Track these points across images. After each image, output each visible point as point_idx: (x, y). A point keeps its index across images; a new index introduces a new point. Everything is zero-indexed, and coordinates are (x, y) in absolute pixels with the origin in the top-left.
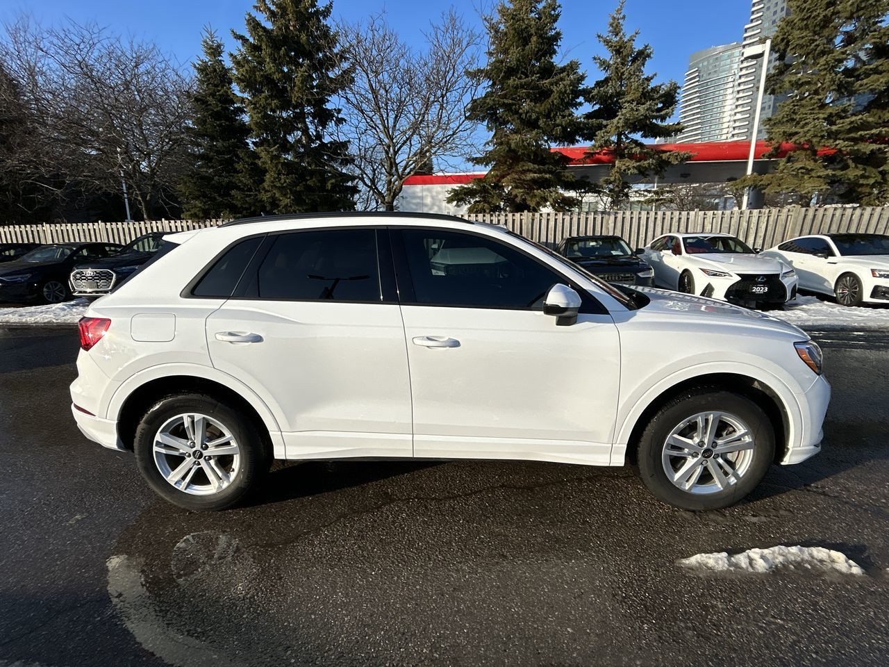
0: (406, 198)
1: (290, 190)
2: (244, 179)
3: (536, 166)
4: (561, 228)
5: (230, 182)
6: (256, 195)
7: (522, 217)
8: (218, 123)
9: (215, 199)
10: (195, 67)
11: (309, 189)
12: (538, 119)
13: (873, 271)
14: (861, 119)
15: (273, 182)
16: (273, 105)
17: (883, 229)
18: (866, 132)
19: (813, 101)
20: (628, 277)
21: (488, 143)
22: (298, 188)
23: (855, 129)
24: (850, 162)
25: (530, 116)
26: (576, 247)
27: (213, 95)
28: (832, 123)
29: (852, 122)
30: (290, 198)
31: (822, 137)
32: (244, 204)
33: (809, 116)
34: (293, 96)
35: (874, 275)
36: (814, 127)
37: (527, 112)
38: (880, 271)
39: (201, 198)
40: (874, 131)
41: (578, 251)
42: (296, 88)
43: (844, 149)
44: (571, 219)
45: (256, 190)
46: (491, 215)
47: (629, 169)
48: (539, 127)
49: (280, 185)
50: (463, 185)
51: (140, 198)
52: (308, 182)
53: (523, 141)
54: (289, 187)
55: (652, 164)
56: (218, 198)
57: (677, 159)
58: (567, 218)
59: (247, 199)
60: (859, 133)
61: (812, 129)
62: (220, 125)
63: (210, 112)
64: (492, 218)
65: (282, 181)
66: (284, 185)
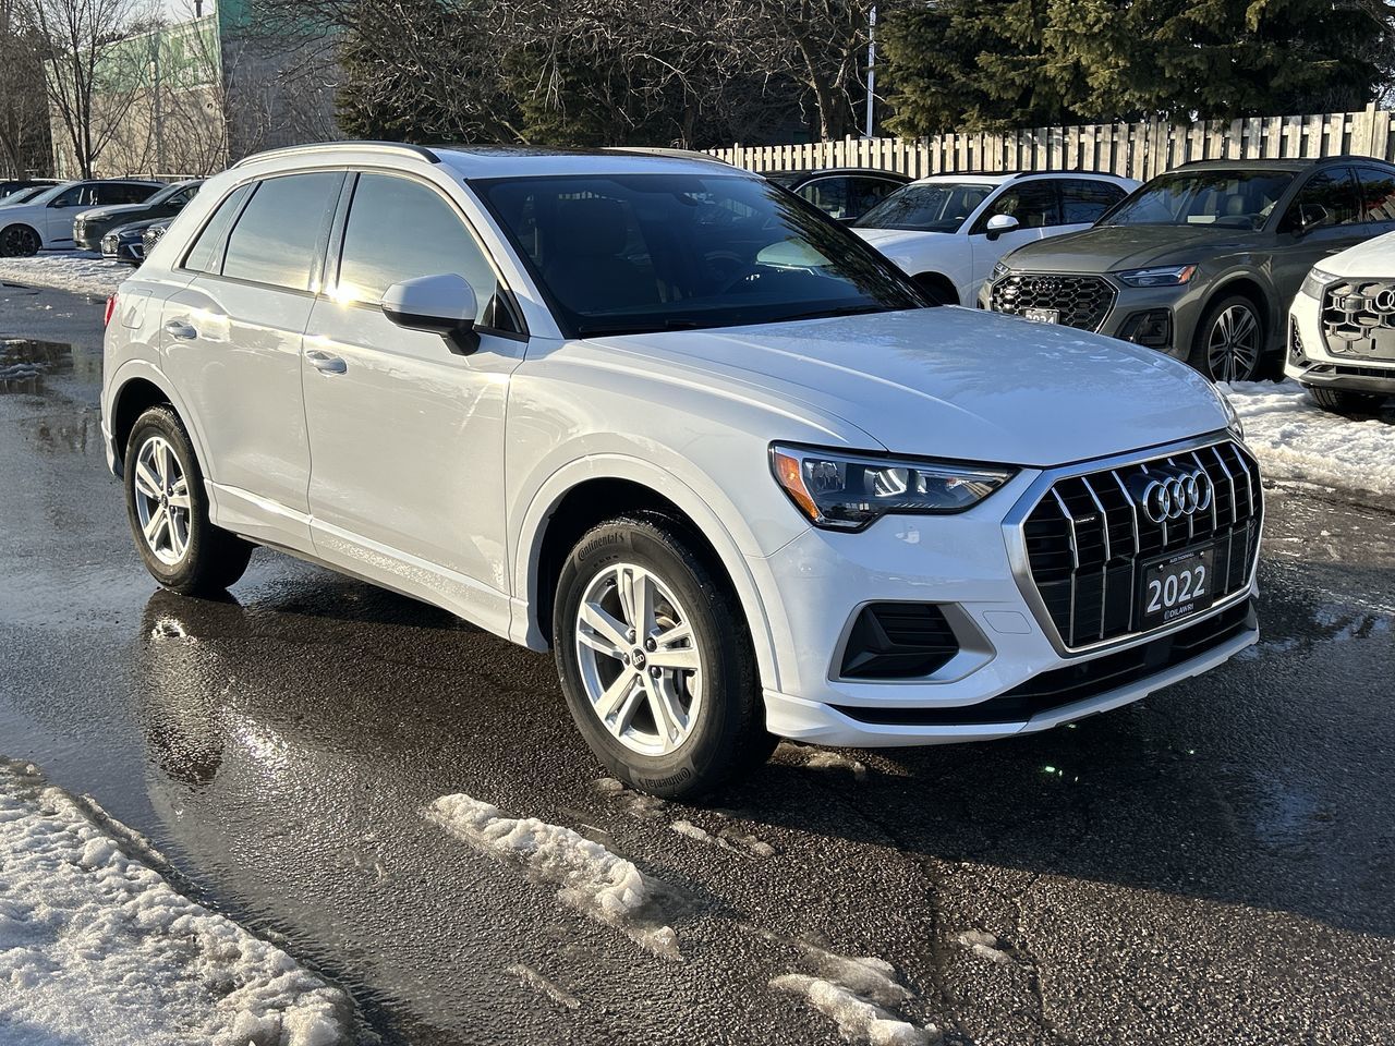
1: (1116, 42)
5: (986, 29)
9: (951, 79)
15: (1067, 23)
39: (917, 79)
49: (1085, 30)
54: (1111, 34)
65: (1091, 18)
66: (1096, 29)
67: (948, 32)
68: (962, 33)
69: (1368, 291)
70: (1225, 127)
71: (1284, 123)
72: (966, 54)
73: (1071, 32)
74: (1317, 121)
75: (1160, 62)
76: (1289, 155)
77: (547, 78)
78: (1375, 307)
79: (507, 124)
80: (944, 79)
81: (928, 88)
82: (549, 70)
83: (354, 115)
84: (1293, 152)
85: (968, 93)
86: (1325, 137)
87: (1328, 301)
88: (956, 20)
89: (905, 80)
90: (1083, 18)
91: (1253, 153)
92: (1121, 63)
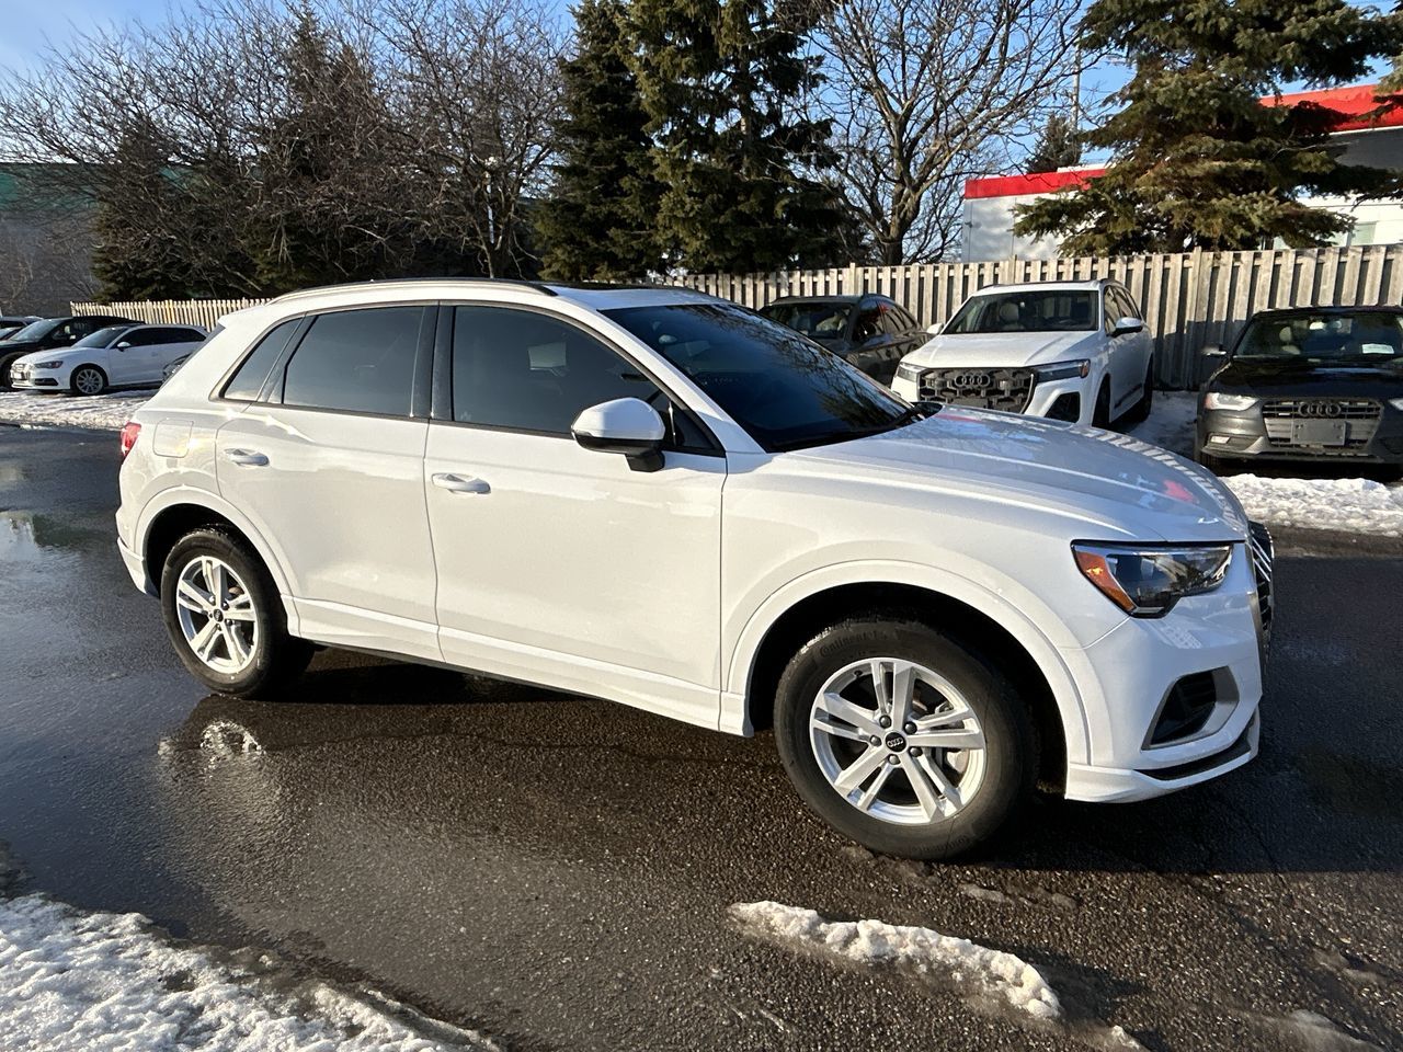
0: (978, 225)
1: (702, 224)
2: (630, 207)
3: (1221, 144)
4: (1288, 288)
5: (611, 213)
6: (650, 235)
7: (1187, 263)
8: (598, 107)
9: (588, 245)
10: (574, 13)
11: (743, 220)
12: (1232, 32)
15: (672, 210)
16: (684, 66)
20: (1362, 409)
21: (1110, 99)
22: (722, 220)
25: (1216, 26)
26: (1286, 333)
27: (597, 58)
30: (702, 238)
32: (628, 252)
34: (721, 44)
37: (1208, 17)
39: (564, 245)
41: (1291, 344)
42: (724, 30)
44: (1319, 266)
45: (651, 227)
46: (1112, 261)
48: (1234, 51)
49: (683, 215)
50: (1047, 196)
51: (484, 247)
52: (739, 207)
53: (1186, 88)
54: (699, 218)
56: (590, 242)
58: (1308, 264)
59: (634, 243)
62: (603, 111)
63: (589, 90)
64: (1113, 267)
65: (688, 207)
66: (691, 215)
67: (584, 215)
68: (593, 216)
69: (947, 375)
70: (766, 277)
71: (802, 275)
72: (598, 229)
73: (675, 217)
74: (821, 274)
75: (727, 236)
76: (806, 295)
77: (278, 242)
78: (954, 385)
79: (239, 274)
80: (582, 245)
81: (573, 251)
82: (280, 236)
83: (109, 268)
84: (808, 292)
85: (598, 254)
86: (827, 283)
87: (922, 383)
88: (589, 207)
89: (554, 245)
90: (683, 207)
91: (784, 293)
92: (706, 237)
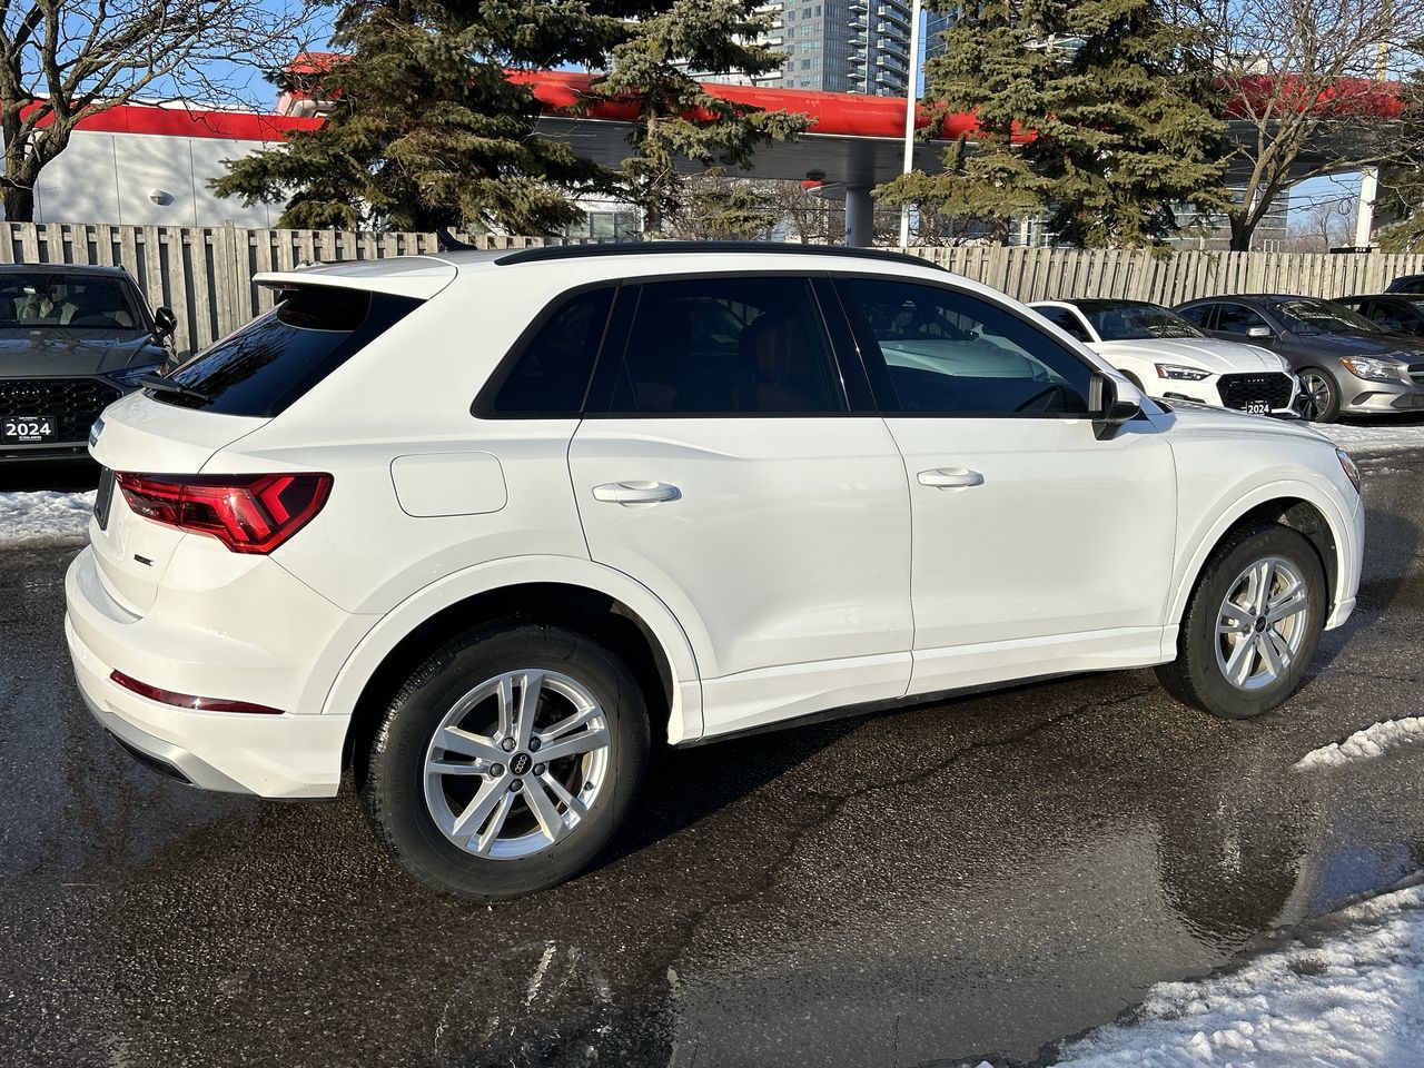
13: (1158, 367)
14: (1083, 83)
17: (1122, 291)
18: (1090, 109)
19: (1006, 39)
23: (1072, 101)
24: (1068, 162)
28: (1040, 87)
29: (1069, 88)
31: (1029, 111)
33: (1004, 68)
35: (1161, 375)
36: (1015, 92)
38: (1169, 366)
40: (1100, 108)
43: (1063, 137)
47: (690, 145)
55: (736, 136)
57: (782, 128)
60: (1080, 109)
61: (1014, 96)
